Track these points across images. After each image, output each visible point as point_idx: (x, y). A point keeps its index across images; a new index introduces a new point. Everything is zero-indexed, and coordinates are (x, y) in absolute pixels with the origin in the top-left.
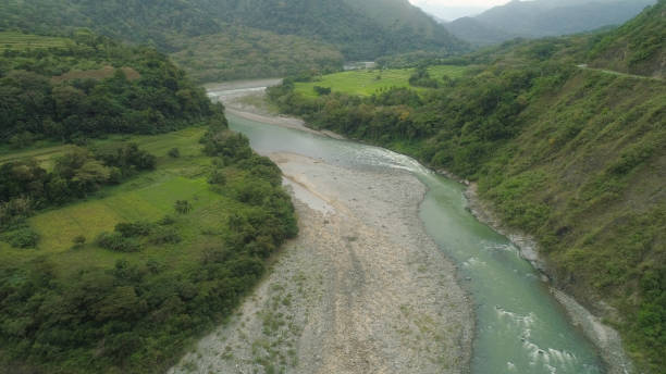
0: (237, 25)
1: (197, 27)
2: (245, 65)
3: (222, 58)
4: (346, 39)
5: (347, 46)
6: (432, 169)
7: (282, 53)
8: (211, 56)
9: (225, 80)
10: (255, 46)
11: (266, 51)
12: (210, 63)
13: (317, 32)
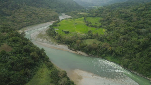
0: (25, 5)
1: (13, 7)
2: (33, 20)
3: (24, 18)
4: (55, 8)
5: (56, 9)
6: (129, 71)
7: (42, 14)
8: (21, 18)
9: (28, 26)
10: (33, 13)
11: (37, 14)
12: (22, 20)
13: (47, 6)
